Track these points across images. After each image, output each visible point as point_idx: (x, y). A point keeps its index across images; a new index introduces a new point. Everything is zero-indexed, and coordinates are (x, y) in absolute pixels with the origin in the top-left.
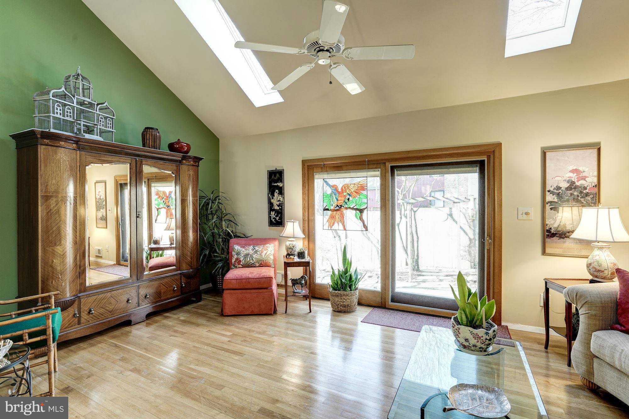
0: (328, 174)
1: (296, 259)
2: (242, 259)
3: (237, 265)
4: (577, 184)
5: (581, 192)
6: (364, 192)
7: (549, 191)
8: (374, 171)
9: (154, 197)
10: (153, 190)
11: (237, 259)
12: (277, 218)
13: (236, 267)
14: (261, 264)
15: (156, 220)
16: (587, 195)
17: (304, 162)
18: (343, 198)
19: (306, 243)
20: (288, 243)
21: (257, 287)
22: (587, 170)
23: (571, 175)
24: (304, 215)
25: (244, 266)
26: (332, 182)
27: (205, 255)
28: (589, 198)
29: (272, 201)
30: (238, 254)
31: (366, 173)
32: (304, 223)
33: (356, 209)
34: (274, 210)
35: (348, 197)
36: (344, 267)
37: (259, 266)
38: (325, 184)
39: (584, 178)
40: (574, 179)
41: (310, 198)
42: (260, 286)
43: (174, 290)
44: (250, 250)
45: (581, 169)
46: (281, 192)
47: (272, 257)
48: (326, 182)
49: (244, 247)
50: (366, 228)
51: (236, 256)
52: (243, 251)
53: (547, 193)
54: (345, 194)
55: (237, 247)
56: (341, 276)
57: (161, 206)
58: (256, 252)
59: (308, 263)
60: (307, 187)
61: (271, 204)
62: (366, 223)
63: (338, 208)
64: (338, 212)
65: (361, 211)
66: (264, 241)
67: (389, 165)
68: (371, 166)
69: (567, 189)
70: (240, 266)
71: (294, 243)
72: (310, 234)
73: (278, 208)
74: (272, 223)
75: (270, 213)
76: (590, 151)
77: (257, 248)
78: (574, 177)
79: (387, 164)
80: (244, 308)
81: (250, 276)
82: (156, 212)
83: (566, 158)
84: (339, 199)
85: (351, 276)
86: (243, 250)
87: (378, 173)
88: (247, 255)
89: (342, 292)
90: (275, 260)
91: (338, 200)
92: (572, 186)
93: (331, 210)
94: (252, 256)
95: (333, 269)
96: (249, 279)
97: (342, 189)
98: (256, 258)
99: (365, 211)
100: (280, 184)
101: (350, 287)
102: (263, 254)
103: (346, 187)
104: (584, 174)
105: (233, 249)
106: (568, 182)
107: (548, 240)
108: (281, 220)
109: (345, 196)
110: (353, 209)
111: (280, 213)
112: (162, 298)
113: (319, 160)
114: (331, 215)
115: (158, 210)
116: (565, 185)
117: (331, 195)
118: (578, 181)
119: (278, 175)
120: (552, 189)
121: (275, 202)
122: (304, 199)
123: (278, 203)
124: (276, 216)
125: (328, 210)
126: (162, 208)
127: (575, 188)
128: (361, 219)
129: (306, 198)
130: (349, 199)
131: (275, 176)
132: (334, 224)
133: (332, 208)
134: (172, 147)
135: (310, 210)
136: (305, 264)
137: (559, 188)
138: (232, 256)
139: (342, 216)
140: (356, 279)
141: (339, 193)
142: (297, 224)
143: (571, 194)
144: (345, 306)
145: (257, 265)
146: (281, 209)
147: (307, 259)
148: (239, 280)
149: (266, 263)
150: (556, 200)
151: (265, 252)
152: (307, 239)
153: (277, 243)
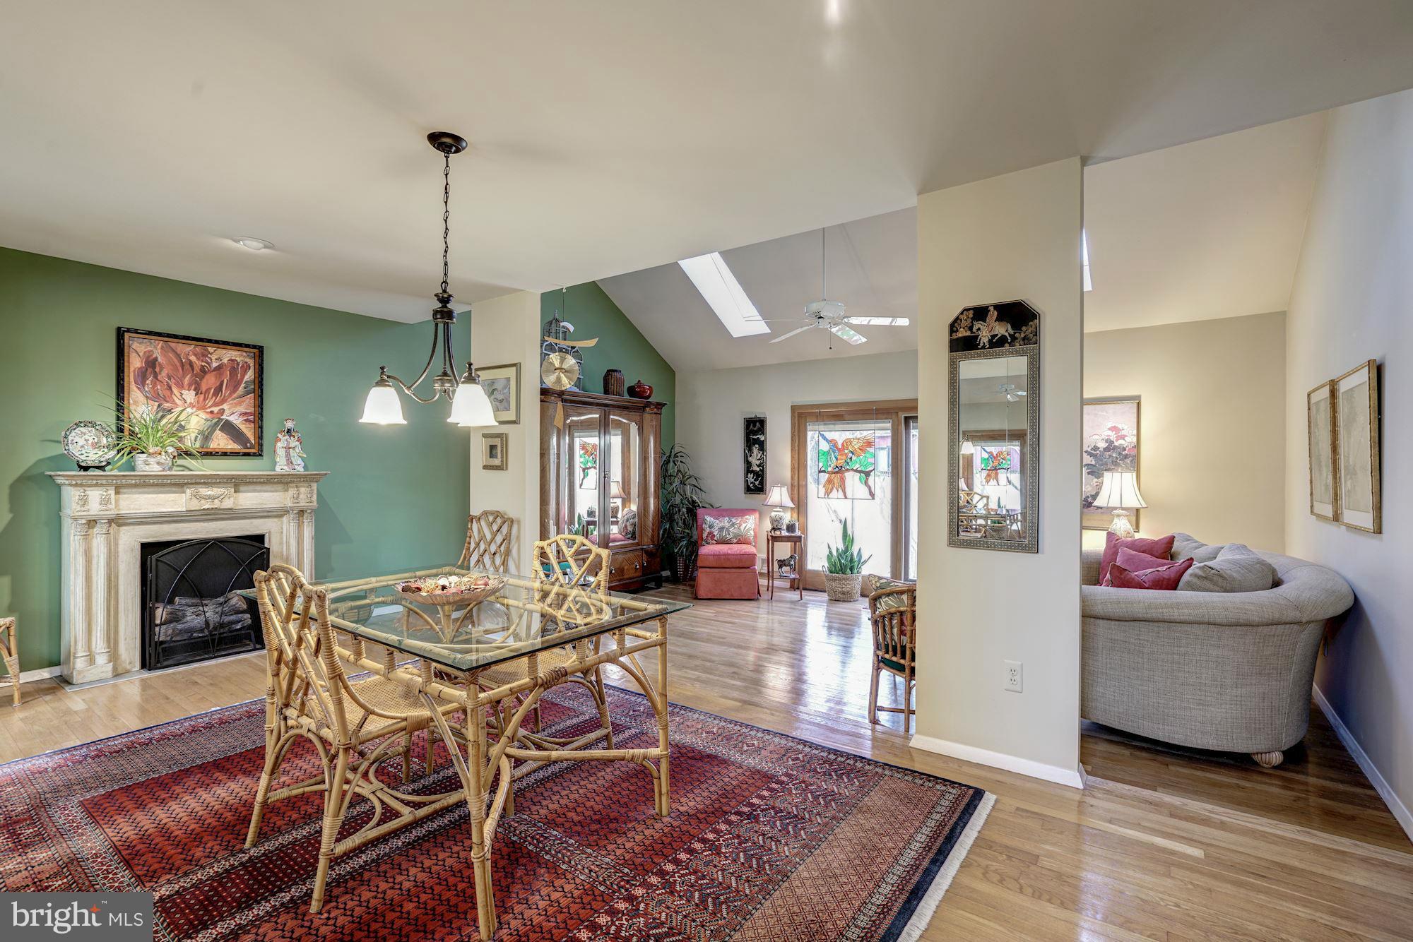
0: (825, 424)
1: (785, 533)
2: (716, 533)
3: (710, 541)
4: (1116, 444)
5: (1120, 454)
6: (871, 450)
7: (1086, 452)
8: (884, 422)
9: (578, 452)
10: (577, 442)
11: (710, 533)
12: (757, 483)
13: (709, 543)
14: (740, 540)
15: (581, 485)
16: (1126, 457)
17: (793, 408)
18: (844, 457)
19: (795, 515)
20: (773, 514)
21: (738, 566)
22: (1126, 427)
23: (1110, 433)
24: (792, 478)
25: (718, 543)
26: (830, 435)
27: (665, 529)
28: (1128, 461)
29: (750, 459)
30: (711, 526)
31: (873, 425)
32: (792, 489)
33: (860, 472)
34: (753, 471)
35: (850, 455)
36: (844, 543)
37: (737, 543)
38: (820, 438)
39: (1123, 437)
40: (1113, 437)
41: (801, 456)
42: (741, 565)
43: (636, 569)
44: (725, 522)
45: (1120, 426)
46: (762, 447)
47: (752, 532)
48: (822, 435)
49: (717, 519)
50: (872, 495)
51: (708, 530)
52: (718, 524)
53: (1085, 455)
54: (846, 451)
55: (709, 519)
56: (840, 555)
57: (590, 465)
58: (733, 525)
59: (800, 537)
60: (797, 442)
61: (748, 464)
62: (873, 491)
63: (837, 470)
64: (838, 475)
65: (868, 474)
66: (743, 512)
67: (902, 415)
68: (880, 416)
69: (1105, 449)
70: (714, 542)
71: (781, 514)
72: (801, 503)
73: (758, 469)
74: (749, 490)
75: (746, 476)
76: (1130, 405)
77: (734, 520)
78: (1113, 436)
79: (900, 413)
80: (722, 590)
81: (729, 552)
82: (582, 473)
83: (1105, 414)
84: (839, 457)
85: (852, 555)
86: (717, 521)
87: (889, 425)
88: (721, 529)
89: (841, 576)
90: (755, 536)
91: (837, 459)
92: (1110, 446)
93: (829, 473)
94: (728, 530)
95: (829, 547)
96: (728, 555)
97: (843, 445)
98: (733, 533)
99: (872, 473)
100: (762, 438)
101: (852, 569)
102: (742, 528)
103: (848, 442)
104: (1123, 433)
105: (704, 520)
106: (1107, 441)
107: (1085, 510)
108: (763, 485)
109: (846, 454)
110: (856, 471)
111: (760, 475)
112: (625, 577)
113: (812, 406)
114: (829, 478)
115: (584, 470)
116: (1102, 445)
117: (829, 452)
118: (1117, 440)
119: (758, 424)
120: (1089, 450)
121: (754, 461)
122: (792, 457)
123: (758, 462)
124: (755, 480)
125: (824, 472)
126: (590, 468)
127: (1114, 449)
128: (866, 483)
129: (796, 456)
130: (851, 458)
131: (754, 426)
132: (832, 490)
133: (830, 469)
134: (632, 391)
135: (801, 472)
136: (795, 539)
137: (1096, 448)
138: (703, 530)
139: (843, 480)
140: (859, 561)
141: (839, 450)
142: (784, 490)
143: (1110, 456)
144: (844, 593)
145: (735, 541)
146: (762, 471)
147: (798, 533)
148: (717, 556)
149: (745, 539)
150: (1093, 463)
151: (744, 525)
152: (796, 510)
153: (757, 515)
